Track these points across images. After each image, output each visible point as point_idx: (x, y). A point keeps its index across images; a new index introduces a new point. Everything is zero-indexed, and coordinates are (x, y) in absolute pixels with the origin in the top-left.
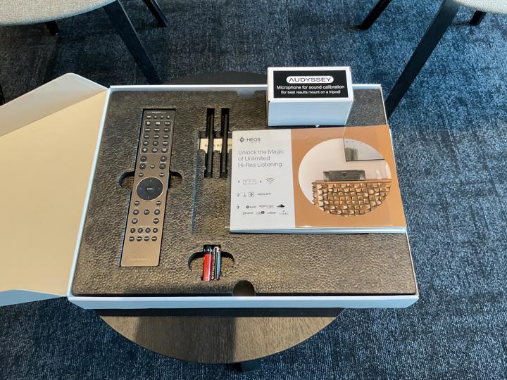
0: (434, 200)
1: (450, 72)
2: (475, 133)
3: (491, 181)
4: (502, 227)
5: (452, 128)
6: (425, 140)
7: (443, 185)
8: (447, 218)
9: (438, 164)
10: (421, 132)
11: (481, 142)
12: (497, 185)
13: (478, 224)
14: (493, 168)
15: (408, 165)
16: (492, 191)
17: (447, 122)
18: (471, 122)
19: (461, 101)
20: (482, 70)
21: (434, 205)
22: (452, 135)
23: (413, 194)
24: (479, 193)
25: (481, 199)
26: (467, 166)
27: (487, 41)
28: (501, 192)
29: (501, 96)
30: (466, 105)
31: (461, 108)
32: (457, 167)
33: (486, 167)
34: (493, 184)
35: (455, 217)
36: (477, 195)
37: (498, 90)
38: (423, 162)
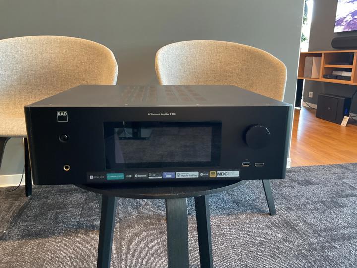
0: (297, 254)
1: (277, 198)
2: (305, 221)
3: (327, 242)
4: (349, 264)
5: (290, 220)
6: (276, 226)
7: (298, 246)
8: (310, 262)
9: (290, 236)
10: (272, 223)
11: (311, 225)
12: (333, 243)
13: (333, 264)
14: (325, 236)
15: (271, 238)
16: (331, 246)
17: (285, 217)
18: (300, 217)
19: (289, 208)
20: (294, 196)
21: (298, 256)
22: (292, 223)
23: (281, 252)
24: (323, 248)
25: (326, 250)
26: (308, 236)
27: (291, 186)
28: (337, 246)
29: (311, 206)
30: (293, 210)
31: (291, 212)
32: (302, 237)
33: (321, 236)
34: (329, 243)
35: (315, 262)
36: (322, 249)
37: (308, 203)
38: (280, 236)
